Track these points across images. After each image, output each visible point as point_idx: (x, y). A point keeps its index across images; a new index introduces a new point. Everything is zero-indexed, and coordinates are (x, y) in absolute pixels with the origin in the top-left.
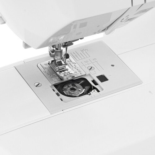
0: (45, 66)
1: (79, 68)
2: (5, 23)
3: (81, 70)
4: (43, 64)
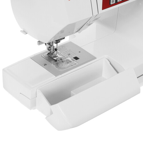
0: (46, 56)
1: (63, 55)
2: (27, 33)
3: (64, 56)
4: (44, 55)
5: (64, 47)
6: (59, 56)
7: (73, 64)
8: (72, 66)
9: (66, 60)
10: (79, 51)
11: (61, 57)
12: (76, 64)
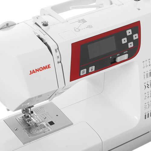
0: (20, 119)
1: (39, 118)
4: (19, 117)
5: (42, 109)
6: (33, 120)
7: (46, 131)
8: (44, 132)
9: (40, 125)
10: (58, 115)
11: (35, 121)
12: (49, 130)
